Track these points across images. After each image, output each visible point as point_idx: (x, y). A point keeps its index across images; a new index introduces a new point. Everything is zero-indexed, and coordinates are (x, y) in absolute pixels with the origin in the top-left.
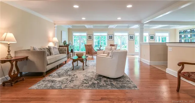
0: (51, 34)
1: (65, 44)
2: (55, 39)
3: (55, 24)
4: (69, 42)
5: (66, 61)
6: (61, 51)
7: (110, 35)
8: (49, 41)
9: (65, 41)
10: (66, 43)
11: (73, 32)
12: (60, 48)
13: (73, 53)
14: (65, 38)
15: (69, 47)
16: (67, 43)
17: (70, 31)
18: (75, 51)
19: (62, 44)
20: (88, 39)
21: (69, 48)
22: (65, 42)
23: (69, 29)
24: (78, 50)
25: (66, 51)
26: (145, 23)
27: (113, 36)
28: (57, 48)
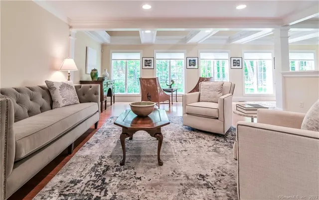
0: (58, 50)
1: (94, 76)
2: (70, 64)
3: (71, 27)
4: (103, 73)
5: (96, 124)
6: (84, 95)
7: (192, 59)
8: (53, 69)
9: (95, 70)
10: (96, 75)
11: (111, 51)
12: (83, 85)
13: (113, 98)
14: (94, 63)
15: (104, 83)
16: (99, 76)
17: (105, 51)
18: (115, 94)
19: (87, 77)
20: (144, 67)
21: (104, 87)
22: (94, 72)
23: (103, 46)
24: (121, 91)
25: (96, 94)
26: (291, 24)
27: (196, 59)
28: (74, 85)
